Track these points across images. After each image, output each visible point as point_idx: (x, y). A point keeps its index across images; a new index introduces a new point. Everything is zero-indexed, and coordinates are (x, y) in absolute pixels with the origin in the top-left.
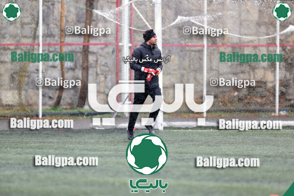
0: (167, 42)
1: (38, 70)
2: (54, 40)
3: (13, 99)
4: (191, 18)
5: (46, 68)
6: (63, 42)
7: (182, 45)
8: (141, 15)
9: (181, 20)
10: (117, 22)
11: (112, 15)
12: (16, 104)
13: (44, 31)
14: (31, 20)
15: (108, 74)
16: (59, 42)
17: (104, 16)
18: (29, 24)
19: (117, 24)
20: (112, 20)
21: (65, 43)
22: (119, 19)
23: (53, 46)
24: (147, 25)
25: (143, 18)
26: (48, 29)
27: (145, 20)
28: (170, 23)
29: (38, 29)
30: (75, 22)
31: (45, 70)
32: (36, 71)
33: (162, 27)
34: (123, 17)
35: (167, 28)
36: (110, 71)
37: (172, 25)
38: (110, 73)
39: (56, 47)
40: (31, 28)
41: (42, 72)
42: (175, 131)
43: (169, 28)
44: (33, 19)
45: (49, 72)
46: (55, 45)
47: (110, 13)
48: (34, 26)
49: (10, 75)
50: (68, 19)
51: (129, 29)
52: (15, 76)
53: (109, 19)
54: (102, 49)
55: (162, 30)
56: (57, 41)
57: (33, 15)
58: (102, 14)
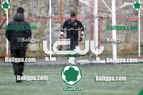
0: (119, 16)
1: (49, 32)
2: (57, 16)
3: (36, 48)
4: (131, 3)
5: (53, 31)
6: (63, 17)
7: (127, 18)
8: (104, 2)
9: (126, 5)
10: (91, 6)
11: (88, 3)
12: (37, 51)
13: (52, 11)
14: (45, 6)
15: (87, 34)
16: (60, 17)
17: (84, 3)
18: (44, 8)
19: (91, 7)
20: (89, 5)
21: (64, 17)
22: (92, 5)
23: (57, 20)
24: (107, 8)
25: (105, 4)
26: (54, 10)
27: (106, 5)
28: (120, 6)
29: (49, 10)
30: (69, 6)
31: (53, 32)
32: (48, 33)
33: (116, 8)
34: (95, 3)
35: (119, 9)
36: (88, 32)
37: (121, 7)
38: (88, 33)
39: (59, 19)
40: (45, 10)
41: (52, 34)
42: (123, 64)
43: (120, 9)
44: (46, 5)
45: (55, 33)
46: (58, 19)
47: (87, 1)
48: (46, 9)
49: (34, 35)
50: (65, 5)
51: (98, 10)
52: (37, 35)
53: (87, 4)
54: (83, 21)
55: (116, 10)
56: (59, 16)
57: (46, 3)
58: (83, 2)
